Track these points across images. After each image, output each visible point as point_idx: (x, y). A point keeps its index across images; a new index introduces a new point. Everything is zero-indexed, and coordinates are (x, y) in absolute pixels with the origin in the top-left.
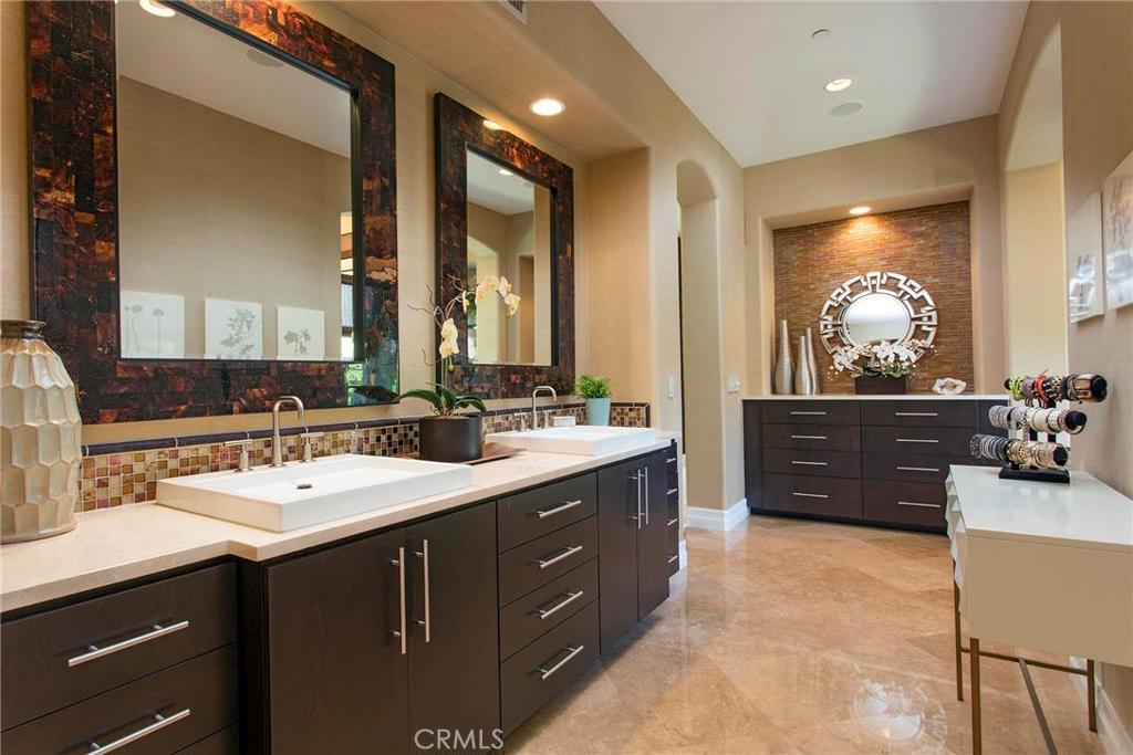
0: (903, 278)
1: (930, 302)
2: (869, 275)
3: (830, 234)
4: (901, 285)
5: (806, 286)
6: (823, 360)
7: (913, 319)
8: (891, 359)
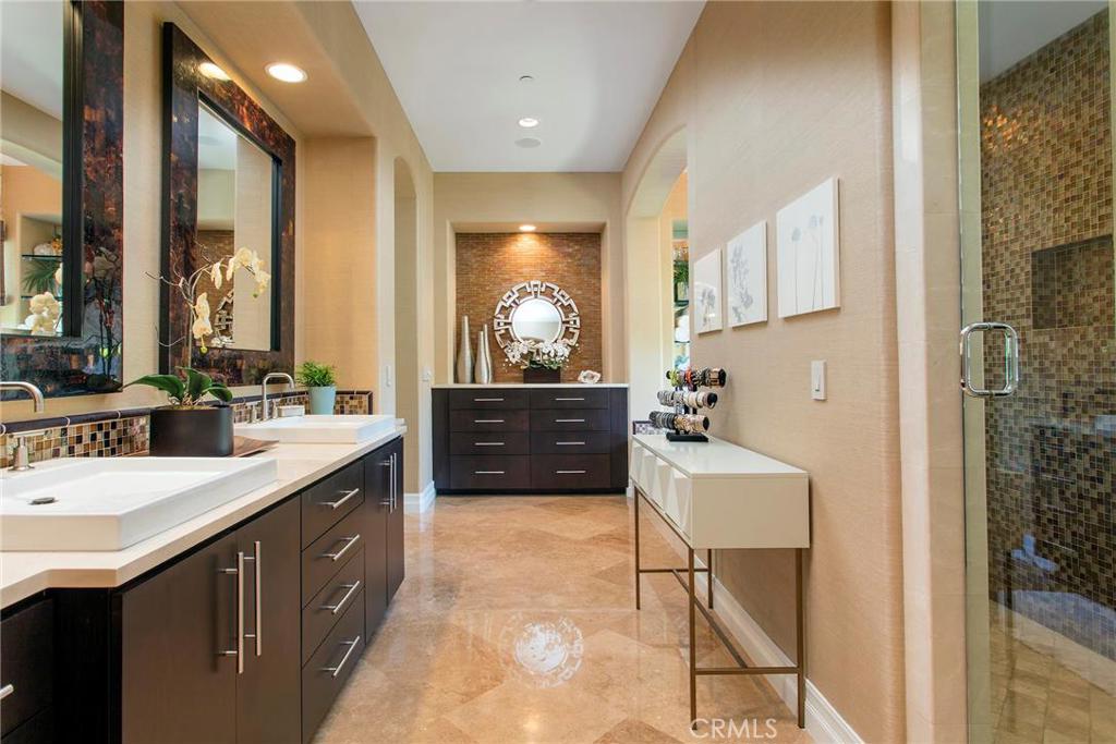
0: (557, 289)
1: (576, 310)
2: (533, 283)
3: (502, 245)
4: (555, 294)
5: (482, 287)
6: (498, 353)
7: (564, 322)
8: (552, 355)
